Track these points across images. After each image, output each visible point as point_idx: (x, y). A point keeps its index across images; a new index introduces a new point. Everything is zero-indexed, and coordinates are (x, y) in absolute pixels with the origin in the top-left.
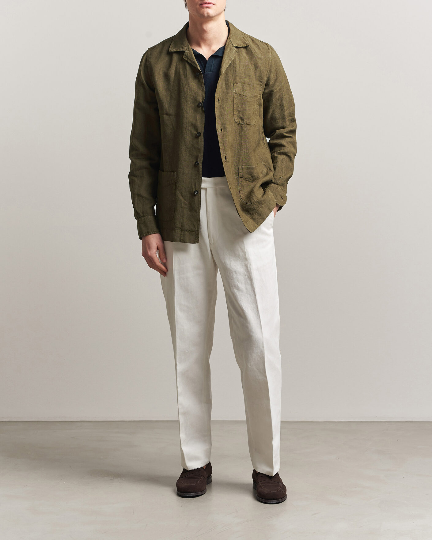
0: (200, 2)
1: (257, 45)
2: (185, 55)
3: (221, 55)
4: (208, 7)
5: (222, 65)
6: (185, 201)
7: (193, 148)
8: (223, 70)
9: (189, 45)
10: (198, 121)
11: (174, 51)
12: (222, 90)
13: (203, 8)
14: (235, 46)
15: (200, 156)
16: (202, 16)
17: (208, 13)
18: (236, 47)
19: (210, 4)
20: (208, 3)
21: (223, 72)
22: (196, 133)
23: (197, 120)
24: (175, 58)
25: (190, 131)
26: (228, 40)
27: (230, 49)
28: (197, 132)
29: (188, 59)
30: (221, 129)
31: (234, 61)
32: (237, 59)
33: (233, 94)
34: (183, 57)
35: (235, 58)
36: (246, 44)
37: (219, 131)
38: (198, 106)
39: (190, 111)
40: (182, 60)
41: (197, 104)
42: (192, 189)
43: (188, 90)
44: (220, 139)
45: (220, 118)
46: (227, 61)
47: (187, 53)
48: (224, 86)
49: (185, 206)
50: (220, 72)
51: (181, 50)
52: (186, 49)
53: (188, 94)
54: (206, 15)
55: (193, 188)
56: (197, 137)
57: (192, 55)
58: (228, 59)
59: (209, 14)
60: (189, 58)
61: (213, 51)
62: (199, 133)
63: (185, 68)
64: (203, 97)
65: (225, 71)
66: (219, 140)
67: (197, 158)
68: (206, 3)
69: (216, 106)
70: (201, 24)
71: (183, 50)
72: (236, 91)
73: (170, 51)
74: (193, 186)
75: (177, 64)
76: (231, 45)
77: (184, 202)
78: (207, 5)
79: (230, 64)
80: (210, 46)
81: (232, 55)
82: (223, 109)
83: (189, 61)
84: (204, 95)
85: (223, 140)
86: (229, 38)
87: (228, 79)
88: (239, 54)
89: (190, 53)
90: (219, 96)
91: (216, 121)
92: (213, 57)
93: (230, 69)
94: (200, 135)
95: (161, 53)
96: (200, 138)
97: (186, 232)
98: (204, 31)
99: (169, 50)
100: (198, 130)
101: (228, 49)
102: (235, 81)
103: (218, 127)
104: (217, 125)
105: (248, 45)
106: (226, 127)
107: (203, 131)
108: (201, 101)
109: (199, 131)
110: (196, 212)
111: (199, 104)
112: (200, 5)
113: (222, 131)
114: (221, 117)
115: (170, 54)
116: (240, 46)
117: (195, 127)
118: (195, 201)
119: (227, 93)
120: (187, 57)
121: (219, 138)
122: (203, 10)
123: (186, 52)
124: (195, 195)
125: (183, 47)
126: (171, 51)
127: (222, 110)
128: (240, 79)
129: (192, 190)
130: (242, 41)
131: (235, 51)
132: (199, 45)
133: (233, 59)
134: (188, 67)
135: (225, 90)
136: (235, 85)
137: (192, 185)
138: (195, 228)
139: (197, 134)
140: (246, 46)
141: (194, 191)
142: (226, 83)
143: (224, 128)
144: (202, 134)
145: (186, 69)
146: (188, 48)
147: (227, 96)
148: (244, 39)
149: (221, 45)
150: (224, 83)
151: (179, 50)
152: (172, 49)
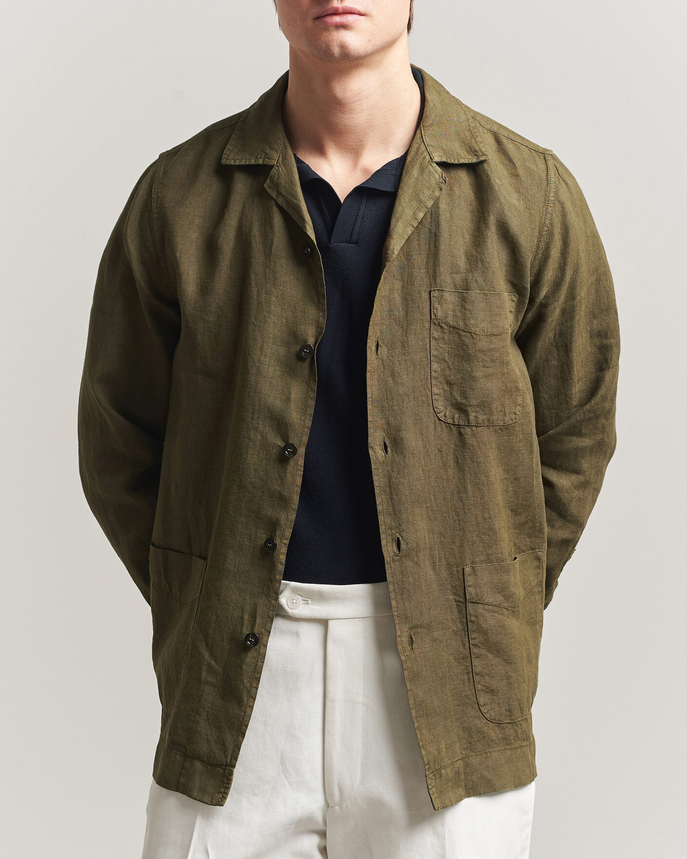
0: (315, 11)
1: (510, 160)
2: (272, 181)
3: (389, 188)
4: (344, 27)
5: (392, 226)
6: (213, 662)
7: (262, 492)
8: (396, 245)
9: (288, 145)
10: (293, 406)
11: (237, 163)
12: (391, 310)
13: (326, 28)
14: (437, 159)
15: (282, 522)
16: (325, 53)
17: (343, 47)
18: (443, 165)
19: (351, 12)
20: (340, 11)
21: (396, 252)
22: (281, 444)
23: (288, 400)
24: (241, 186)
25: (262, 436)
26: (416, 141)
27: (422, 169)
28: (284, 441)
29: (279, 193)
30: (385, 444)
31: (434, 214)
32: (443, 206)
33: (427, 325)
34: (265, 185)
35: (436, 205)
36: (475, 153)
37: (376, 453)
38: (300, 358)
39: (271, 370)
40: (261, 195)
41: (298, 348)
42: (242, 627)
43: (274, 299)
44: (378, 480)
45: (382, 410)
46: (409, 212)
47: (280, 172)
48: (397, 298)
49: (211, 679)
50: (386, 254)
51: (261, 162)
52: (275, 158)
53: (269, 312)
54: (336, 51)
55: (246, 622)
56: (283, 458)
57: (292, 182)
58: (415, 204)
59: (347, 48)
60: (282, 191)
61: (365, 171)
62: (292, 446)
63: (267, 224)
64: (319, 327)
65: (402, 248)
66: (376, 483)
67: (273, 526)
68: (336, 13)
69: (369, 368)
70: (327, 81)
71: (268, 162)
72: (440, 314)
73: (224, 161)
74: (246, 617)
75: (244, 207)
76: (425, 157)
77: (209, 665)
78: (337, 19)
79: (420, 223)
80: (355, 151)
81: (427, 193)
82: (393, 375)
83: (280, 201)
84: (323, 322)
85: (389, 482)
86: (418, 132)
87: (411, 276)
88: (451, 190)
89: (290, 174)
90: (382, 333)
91: (370, 418)
92: (359, 192)
93: (419, 240)
94: (295, 452)
95: (197, 167)
96: (292, 462)
97: (198, 764)
98: (337, 104)
99: (221, 159)
100: (288, 437)
101: (415, 172)
102: (435, 283)
103: (376, 438)
104: (370, 431)
105: (482, 158)
106: (402, 439)
107: (305, 439)
108: (311, 341)
109: (294, 440)
110: (240, 702)
111: (301, 350)
112: (318, 18)
113: (386, 451)
114: (385, 404)
115: (225, 173)
116: (456, 162)
117: (281, 425)
118: (244, 667)
119: (406, 324)
120: (276, 186)
121: (375, 478)
122: (325, 34)
123: (274, 170)
124: (246, 649)
125: (268, 151)
126: (228, 162)
127: (390, 380)
128: (452, 273)
129: (242, 631)
130: (463, 142)
131: (437, 176)
132: (320, 150)
133: (430, 204)
134: (278, 220)
135: (399, 312)
136: (435, 294)
137: (243, 612)
138: (226, 757)
139: (285, 448)
140: (475, 160)
141: (246, 631)
142: (403, 287)
143: (394, 443)
144: (302, 451)
145: (271, 226)
146: (285, 158)
147: (406, 332)
148: (473, 136)
149: (394, 154)
150: (398, 285)
151: (253, 162)
152: (232, 158)
